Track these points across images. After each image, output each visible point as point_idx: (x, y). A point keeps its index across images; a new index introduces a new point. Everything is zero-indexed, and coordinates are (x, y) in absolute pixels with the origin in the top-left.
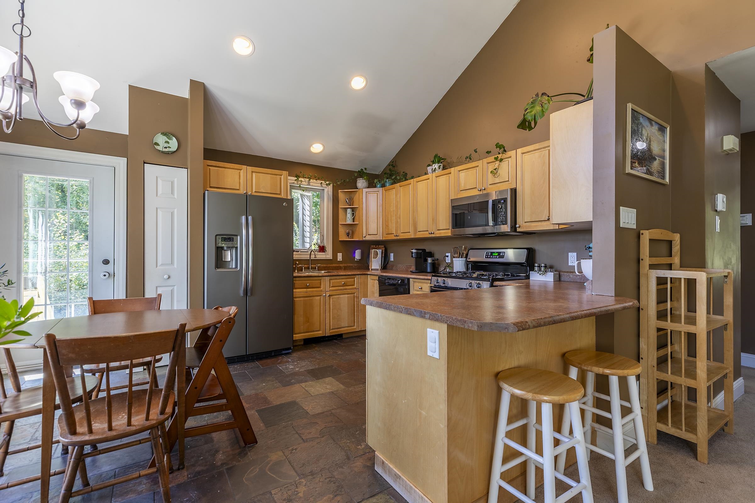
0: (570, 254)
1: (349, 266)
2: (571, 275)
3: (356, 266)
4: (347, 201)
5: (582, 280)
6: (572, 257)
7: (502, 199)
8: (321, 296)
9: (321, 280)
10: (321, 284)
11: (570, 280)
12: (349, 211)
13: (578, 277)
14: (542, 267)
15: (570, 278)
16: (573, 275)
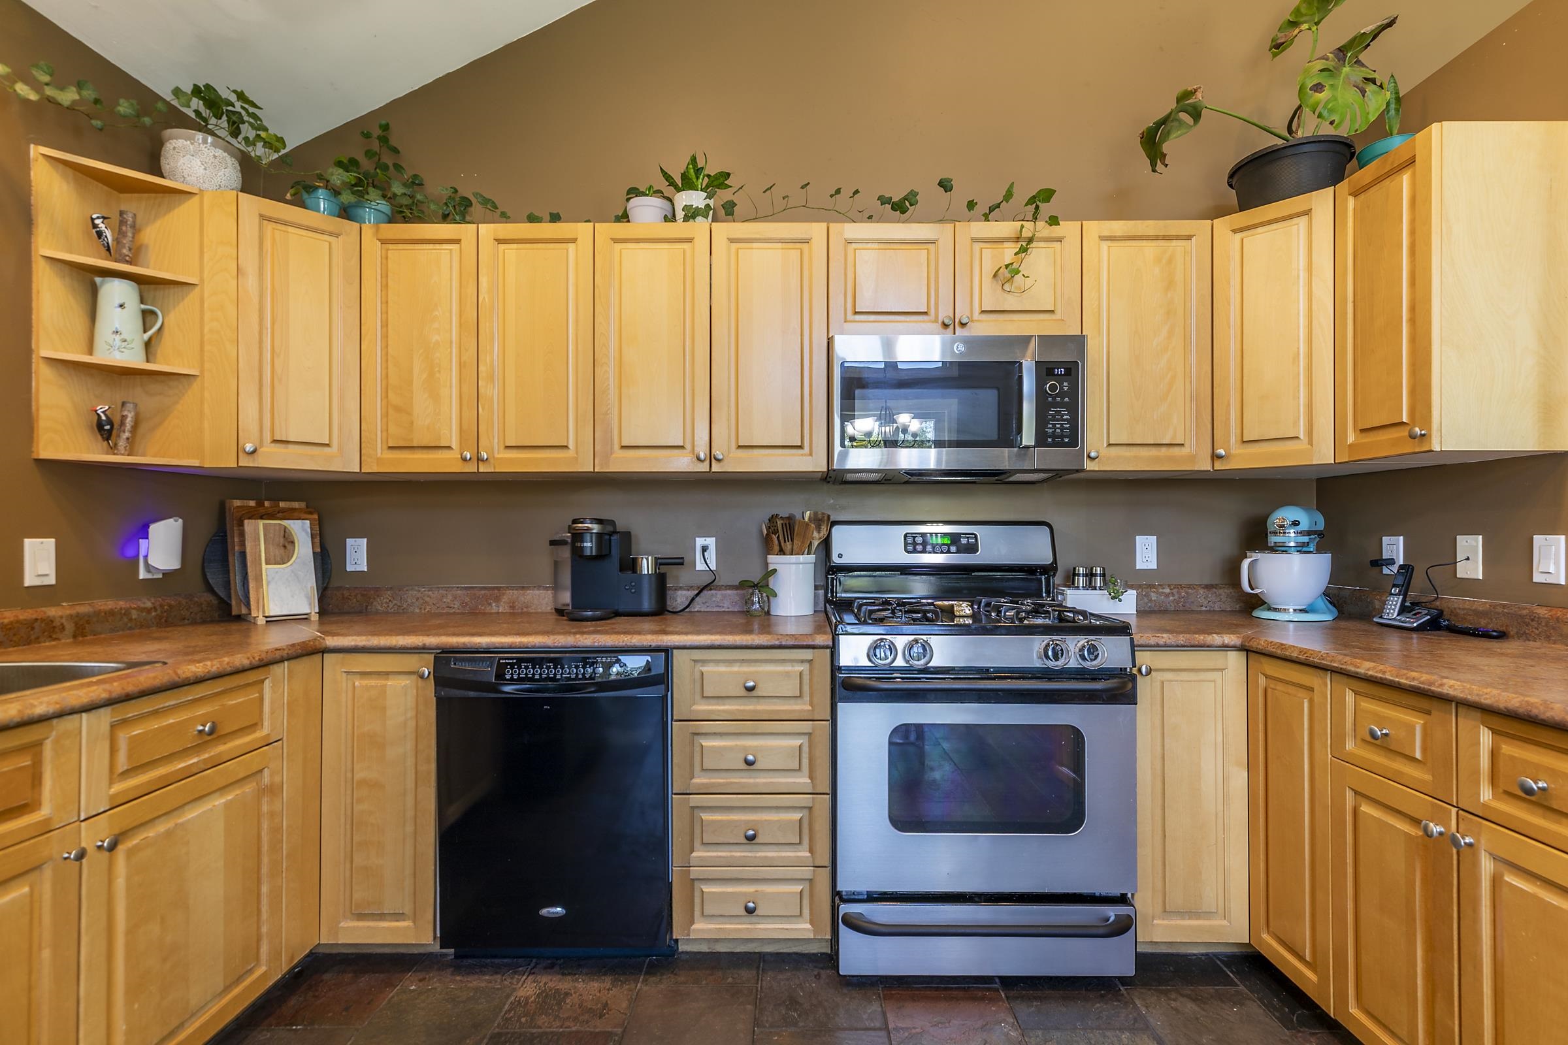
0: (1140, 540)
1: (111, 613)
2: (1152, 594)
3: (149, 611)
4: (100, 234)
5: (1180, 605)
6: (1147, 546)
7: (1059, 364)
8: (37, 868)
9: (39, 744)
10: (36, 779)
11: (1150, 607)
12: (116, 293)
13: (1171, 598)
14: (1079, 575)
15: (1151, 600)
16: (1157, 593)
